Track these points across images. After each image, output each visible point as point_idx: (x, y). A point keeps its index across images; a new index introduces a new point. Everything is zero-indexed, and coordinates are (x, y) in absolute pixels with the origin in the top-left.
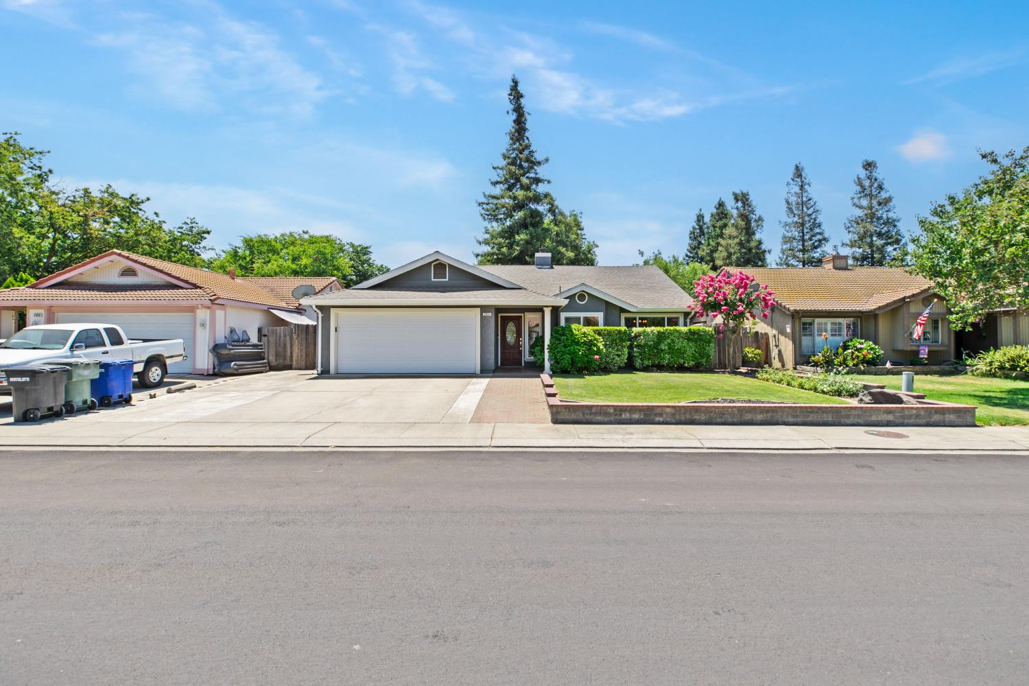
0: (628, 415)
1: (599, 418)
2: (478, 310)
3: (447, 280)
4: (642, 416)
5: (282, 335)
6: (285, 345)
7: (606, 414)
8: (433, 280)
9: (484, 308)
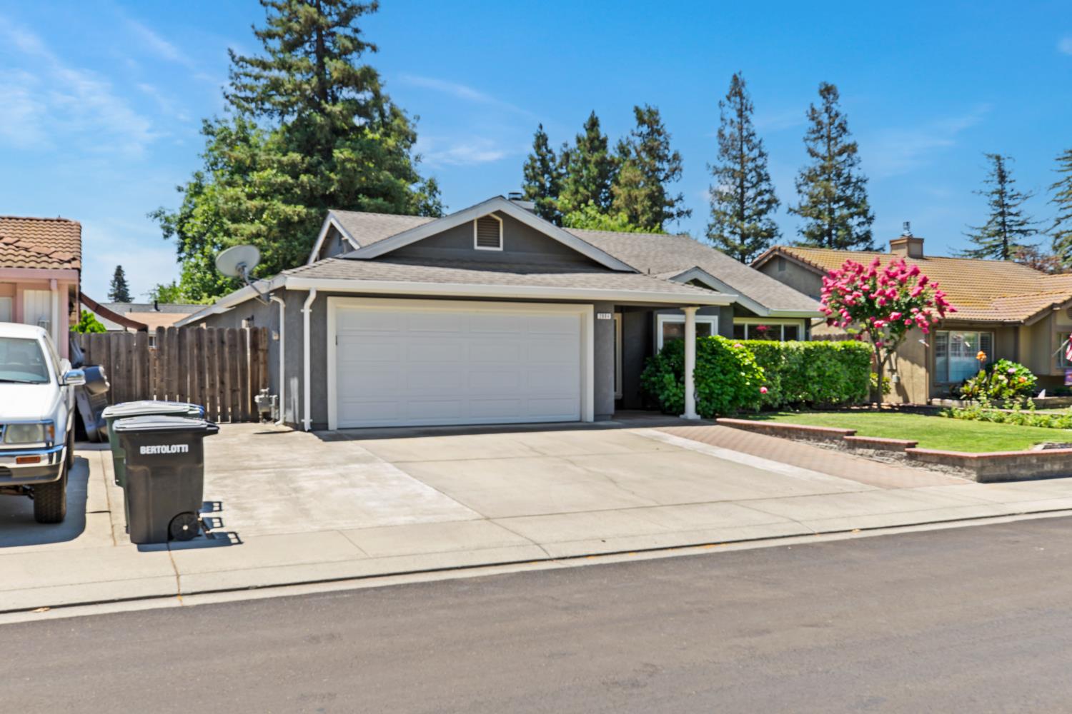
0: (1049, 465)
1: (1023, 472)
2: (591, 308)
3: (501, 249)
4: (1062, 467)
5: (123, 350)
6: (129, 371)
7: (1030, 466)
8: (476, 247)
9: (599, 305)
